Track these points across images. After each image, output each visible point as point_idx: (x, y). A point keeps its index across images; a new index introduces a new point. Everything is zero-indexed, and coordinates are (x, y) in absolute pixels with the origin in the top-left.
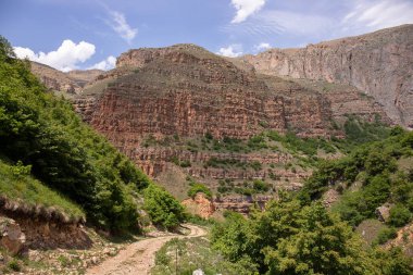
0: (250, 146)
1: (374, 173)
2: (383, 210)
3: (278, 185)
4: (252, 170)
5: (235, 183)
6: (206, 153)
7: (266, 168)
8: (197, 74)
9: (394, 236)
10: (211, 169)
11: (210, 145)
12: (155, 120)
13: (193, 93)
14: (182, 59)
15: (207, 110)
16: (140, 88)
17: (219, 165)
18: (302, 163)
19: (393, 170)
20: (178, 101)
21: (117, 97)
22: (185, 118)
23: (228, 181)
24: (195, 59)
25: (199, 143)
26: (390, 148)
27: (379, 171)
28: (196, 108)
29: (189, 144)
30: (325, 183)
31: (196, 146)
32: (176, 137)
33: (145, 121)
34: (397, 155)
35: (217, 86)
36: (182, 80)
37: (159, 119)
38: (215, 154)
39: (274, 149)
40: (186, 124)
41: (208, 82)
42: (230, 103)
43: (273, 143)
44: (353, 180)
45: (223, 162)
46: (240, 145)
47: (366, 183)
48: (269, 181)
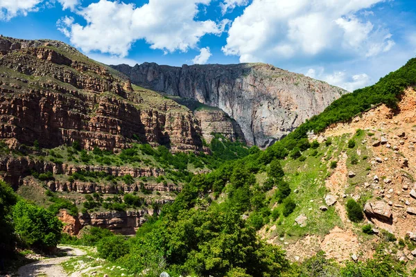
0: (123, 158)
1: (237, 187)
2: (244, 217)
3: (150, 198)
4: (122, 183)
5: (105, 197)
6: (72, 165)
7: (138, 181)
10: (79, 183)
12: (9, 123)
17: (88, 178)
18: (173, 177)
19: (252, 183)
23: (96, 196)
24: (66, 61)
25: (64, 154)
26: (250, 165)
27: (241, 185)
29: (53, 154)
31: (59, 157)
32: (36, 147)
35: (89, 93)
36: (49, 81)
38: (82, 166)
39: (147, 162)
41: (80, 87)
42: (104, 113)
43: (146, 157)
44: (219, 191)
45: (92, 175)
46: (111, 157)
47: (231, 195)
48: (140, 195)
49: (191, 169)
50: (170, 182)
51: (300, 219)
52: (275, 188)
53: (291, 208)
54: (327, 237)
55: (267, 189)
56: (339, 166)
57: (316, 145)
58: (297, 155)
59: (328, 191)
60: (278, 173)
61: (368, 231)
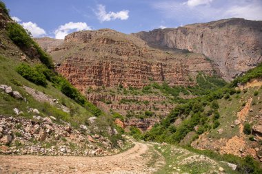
0: (143, 92)
1: (195, 112)
2: (196, 128)
3: (157, 113)
4: (144, 105)
5: (135, 112)
6: (119, 96)
7: (151, 104)
8: (114, 50)
9: (198, 138)
10: (122, 105)
11: (122, 92)
12: (92, 78)
13: (112, 62)
14: (105, 42)
15: (120, 72)
16: (83, 60)
17: (127, 102)
18: (171, 101)
19: (202, 111)
20: (104, 67)
21: (71, 66)
22: (108, 76)
23: (131, 111)
24: (113, 41)
25: (116, 91)
26: (203, 101)
27: (197, 111)
28: (114, 70)
29: (111, 91)
30: (177, 115)
31: (114, 92)
32: (104, 88)
33: (87, 79)
34: (204, 105)
35: (125, 57)
36: (107, 54)
37: (94, 78)
38: (124, 96)
39: (156, 93)
40: (109, 80)
41: (120, 55)
42: (133, 68)
43: (156, 90)
44: (188, 114)
45: (129, 101)
46: (138, 91)
47: (192, 116)
48: (153, 111)
49: (181, 96)
50: (169, 104)
51: (220, 130)
52: (213, 114)
53: (217, 125)
54: (230, 140)
55: (209, 115)
56: (247, 105)
57: (239, 92)
58: (228, 97)
59: (237, 118)
60: (216, 106)
61: (251, 139)
